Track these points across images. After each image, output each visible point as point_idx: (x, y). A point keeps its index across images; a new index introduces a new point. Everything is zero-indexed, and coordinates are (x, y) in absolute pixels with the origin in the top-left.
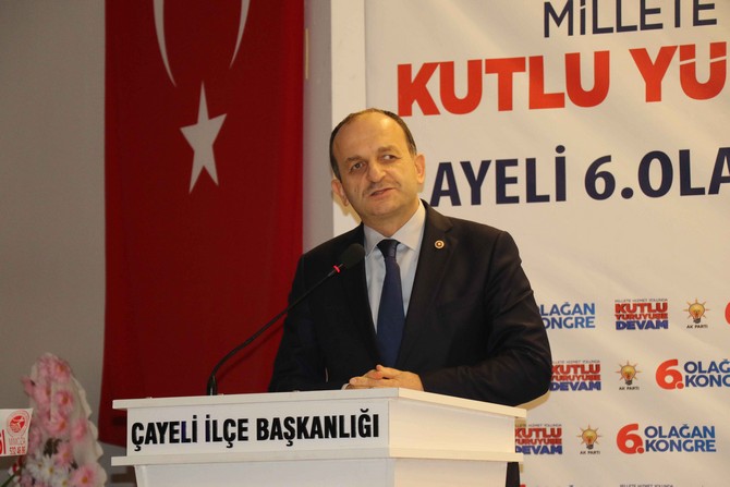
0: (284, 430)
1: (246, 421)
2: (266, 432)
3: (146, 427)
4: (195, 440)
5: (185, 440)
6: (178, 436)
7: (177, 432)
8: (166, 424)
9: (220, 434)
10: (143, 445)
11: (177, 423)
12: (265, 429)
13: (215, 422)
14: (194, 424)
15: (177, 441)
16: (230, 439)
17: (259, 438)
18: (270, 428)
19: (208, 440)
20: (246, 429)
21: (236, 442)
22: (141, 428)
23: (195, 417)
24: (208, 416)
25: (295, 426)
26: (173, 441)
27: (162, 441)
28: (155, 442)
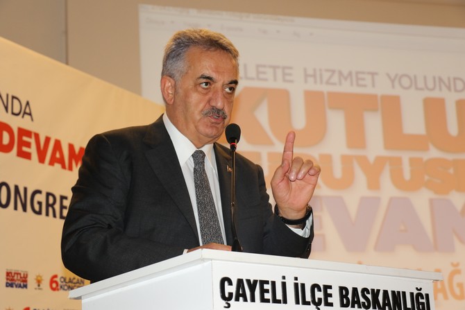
0: (362, 300)
1: (330, 287)
2: (348, 299)
3: (235, 283)
4: (285, 301)
5: (275, 301)
6: (268, 296)
7: (267, 291)
8: (255, 282)
9: (308, 298)
10: (232, 302)
11: (267, 282)
12: (346, 296)
13: (303, 285)
14: (284, 285)
15: (268, 301)
16: (317, 304)
17: (343, 305)
18: (350, 296)
19: (297, 302)
20: (330, 295)
21: (322, 307)
22: (230, 283)
23: (284, 278)
24: (296, 279)
25: (369, 296)
26: (263, 300)
27: (253, 300)
28: (245, 300)
